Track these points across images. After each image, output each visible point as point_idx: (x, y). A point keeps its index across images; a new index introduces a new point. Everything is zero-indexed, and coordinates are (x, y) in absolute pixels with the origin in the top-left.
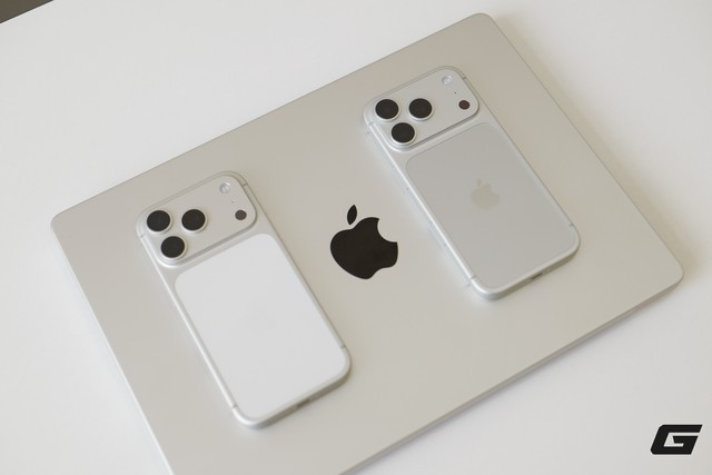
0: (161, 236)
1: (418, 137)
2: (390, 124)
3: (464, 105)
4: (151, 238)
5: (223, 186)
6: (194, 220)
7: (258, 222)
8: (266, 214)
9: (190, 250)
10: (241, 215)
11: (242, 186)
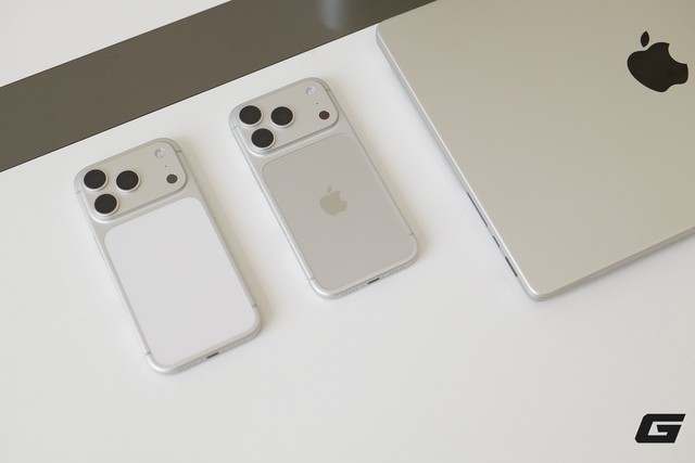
0: (95, 193)
1: (277, 142)
2: (251, 129)
3: (324, 115)
4: (87, 195)
5: (158, 151)
6: (128, 180)
7: (187, 186)
8: (196, 180)
9: (122, 207)
10: (172, 179)
11: (177, 152)
